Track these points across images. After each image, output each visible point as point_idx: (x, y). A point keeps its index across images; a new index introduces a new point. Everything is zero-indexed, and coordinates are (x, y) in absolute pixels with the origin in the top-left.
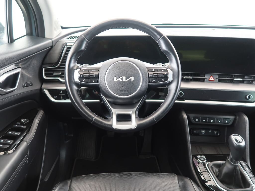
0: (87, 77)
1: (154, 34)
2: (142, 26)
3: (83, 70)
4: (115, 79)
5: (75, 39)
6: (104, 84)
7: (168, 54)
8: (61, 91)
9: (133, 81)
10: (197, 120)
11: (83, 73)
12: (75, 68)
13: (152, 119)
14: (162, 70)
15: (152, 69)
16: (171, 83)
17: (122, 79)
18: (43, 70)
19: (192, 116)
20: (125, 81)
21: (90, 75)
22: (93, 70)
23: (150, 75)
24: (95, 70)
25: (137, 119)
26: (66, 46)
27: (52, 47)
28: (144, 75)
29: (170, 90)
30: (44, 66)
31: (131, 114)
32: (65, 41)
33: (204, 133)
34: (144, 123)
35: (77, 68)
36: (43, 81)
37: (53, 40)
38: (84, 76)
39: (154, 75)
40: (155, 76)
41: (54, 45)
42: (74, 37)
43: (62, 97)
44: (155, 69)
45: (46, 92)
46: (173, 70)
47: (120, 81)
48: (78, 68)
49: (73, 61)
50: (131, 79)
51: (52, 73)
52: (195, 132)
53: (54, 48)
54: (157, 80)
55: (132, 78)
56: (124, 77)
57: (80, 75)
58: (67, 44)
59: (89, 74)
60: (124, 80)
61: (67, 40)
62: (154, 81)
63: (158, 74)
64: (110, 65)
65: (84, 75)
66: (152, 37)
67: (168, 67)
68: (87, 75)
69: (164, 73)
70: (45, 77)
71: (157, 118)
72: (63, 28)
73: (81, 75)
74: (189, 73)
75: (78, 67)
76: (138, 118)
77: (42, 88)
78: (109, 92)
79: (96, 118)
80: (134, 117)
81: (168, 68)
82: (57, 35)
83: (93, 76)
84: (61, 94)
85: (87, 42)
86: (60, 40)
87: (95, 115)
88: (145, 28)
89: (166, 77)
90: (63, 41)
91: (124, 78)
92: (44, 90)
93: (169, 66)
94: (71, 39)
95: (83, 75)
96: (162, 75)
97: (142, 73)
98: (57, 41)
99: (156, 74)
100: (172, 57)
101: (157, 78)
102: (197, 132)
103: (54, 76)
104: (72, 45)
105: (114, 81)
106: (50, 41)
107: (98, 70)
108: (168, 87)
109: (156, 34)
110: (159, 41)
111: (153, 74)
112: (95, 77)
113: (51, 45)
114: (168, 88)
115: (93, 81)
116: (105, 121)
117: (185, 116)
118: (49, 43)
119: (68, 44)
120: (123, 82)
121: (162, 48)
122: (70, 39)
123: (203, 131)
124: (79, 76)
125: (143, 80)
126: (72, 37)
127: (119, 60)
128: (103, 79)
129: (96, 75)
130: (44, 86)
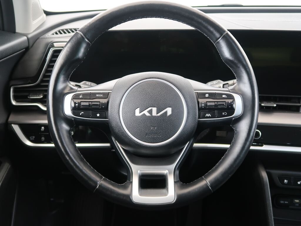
0: (86, 109)
1: (209, 31)
2: (187, 14)
3: (79, 95)
4: (137, 111)
5: (68, 34)
6: (118, 120)
7: (235, 67)
8: (43, 128)
9: (170, 116)
10: (286, 181)
11: (79, 101)
12: (66, 91)
13: (205, 186)
14: (223, 96)
15: (205, 94)
16: (239, 119)
17: (150, 112)
18: (12, 90)
19: (276, 172)
20: (155, 116)
21: (93, 105)
22: (97, 95)
23: (201, 104)
24: (102, 95)
25: (176, 185)
26: (51, 49)
27: (27, 49)
28: (190, 105)
29: (238, 133)
30: (13, 82)
31: (167, 173)
32: (50, 38)
33: (298, 205)
34: (189, 193)
35: (69, 90)
36: (11, 110)
37: (30, 36)
38: (83, 106)
39: (209, 104)
40: (210, 107)
41: (31, 44)
42: (67, 30)
43: (43, 138)
44: (209, 94)
45: (17, 129)
46: (242, 95)
47: (146, 115)
48: (72, 91)
49: (62, 78)
50: (166, 112)
51: (27, 96)
52: (282, 202)
53: (31, 50)
54: (214, 113)
55: (169, 111)
56: (153, 108)
57: (75, 103)
58: (53, 45)
59: (90, 103)
60: (154, 113)
61: (55, 35)
62: (208, 115)
63: (216, 103)
64: (129, 86)
65: (82, 104)
66: (204, 34)
67: (233, 89)
68: (87, 104)
69: (227, 101)
70: (14, 103)
71: (215, 183)
72: (48, 13)
73: (76, 105)
74: (271, 97)
75: (71, 89)
76: (178, 184)
77: (9, 123)
78: (127, 136)
79: (101, 182)
80: (171, 181)
81: (234, 91)
82: (37, 27)
83: (98, 107)
84: (43, 132)
85: (88, 44)
86: (42, 37)
87: (101, 178)
88: (192, 20)
89: (231, 109)
90: (47, 38)
91: (154, 110)
92: (12, 125)
93: (236, 88)
94: (61, 33)
95: (79, 104)
96: (223, 105)
97: (186, 101)
98: (37, 38)
99: (211, 102)
100: (241, 71)
101: (214, 109)
102: (285, 202)
103: (30, 100)
104: (63, 46)
105: (136, 115)
106: (25, 38)
107: (106, 95)
108: (234, 126)
109: (212, 29)
110: (218, 43)
111: (207, 102)
112: (102, 107)
113: (27, 45)
114: (234, 128)
115: (98, 115)
116: (118, 187)
117: (264, 175)
118: (21, 43)
119: (55, 45)
120: (152, 118)
121: (222, 56)
122: (59, 35)
123: (297, 201)
124: (73, 105)
125: (188, 113)
126: (63, 30)
127: (144, 78)
128: (116, 110)
129: (103, 104)
130: (12, 118)
